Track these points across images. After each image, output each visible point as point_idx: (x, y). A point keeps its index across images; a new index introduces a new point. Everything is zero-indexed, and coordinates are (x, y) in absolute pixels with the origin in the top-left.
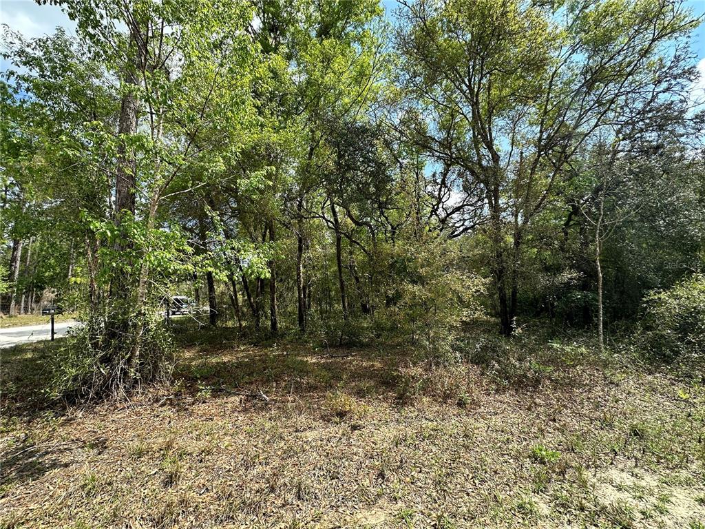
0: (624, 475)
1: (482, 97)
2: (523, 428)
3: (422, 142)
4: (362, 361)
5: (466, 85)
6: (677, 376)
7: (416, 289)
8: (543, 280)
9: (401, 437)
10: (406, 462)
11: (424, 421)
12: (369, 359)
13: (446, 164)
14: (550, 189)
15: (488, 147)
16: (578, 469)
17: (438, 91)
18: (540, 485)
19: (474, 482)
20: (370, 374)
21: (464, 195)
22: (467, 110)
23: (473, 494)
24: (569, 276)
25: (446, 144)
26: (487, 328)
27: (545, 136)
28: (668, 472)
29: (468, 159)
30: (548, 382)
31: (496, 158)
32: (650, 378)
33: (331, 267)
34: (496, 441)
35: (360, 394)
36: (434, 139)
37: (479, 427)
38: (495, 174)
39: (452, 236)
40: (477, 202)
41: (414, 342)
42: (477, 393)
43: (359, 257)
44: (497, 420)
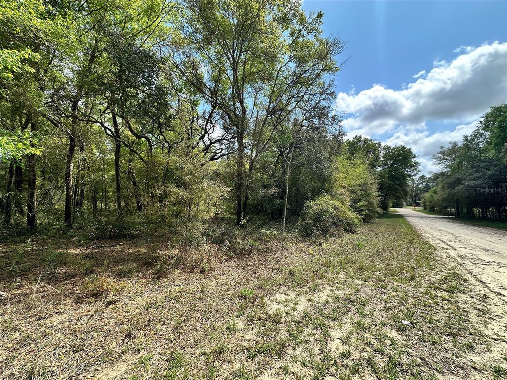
0: (282, 295)
1: (240, 68)
2: (238, 280)
3: (197, 85)
4: (128, 249)
5: (231, 54)
6: (311, 243)
7: (180, 192)
8: (262, 192)
9: (152, 302)
10: (153, 320)
11: (173, 287)
12: (136, 247)
13: (212, 106)
14: (270, 139)
15: (240, 102)
16: (262, 298)
17: (212, 51)
18: (241, 311)
19: (202, 321)
20: (135, 258)
21: (224, 132)
22: (230, 72)
23: (200, 329)
24: (274, 191)
25: (214, 92)
26: (229, 222)
27: (272, 106)
28: (300, 289)
29: (228, 107)
30: (256, 252)
31: (244, 111)
32: (301, 245)
33: (109, 171)
34: (221, 291)
35: (120, 275)
36: (206, 85)
37: (211, 284)
38: (242, 121)
39: (212, 159)
40: (231, 138)
41: (176, 232)
42: (214, 262)
43: (138, 164)
44: (224, 279)
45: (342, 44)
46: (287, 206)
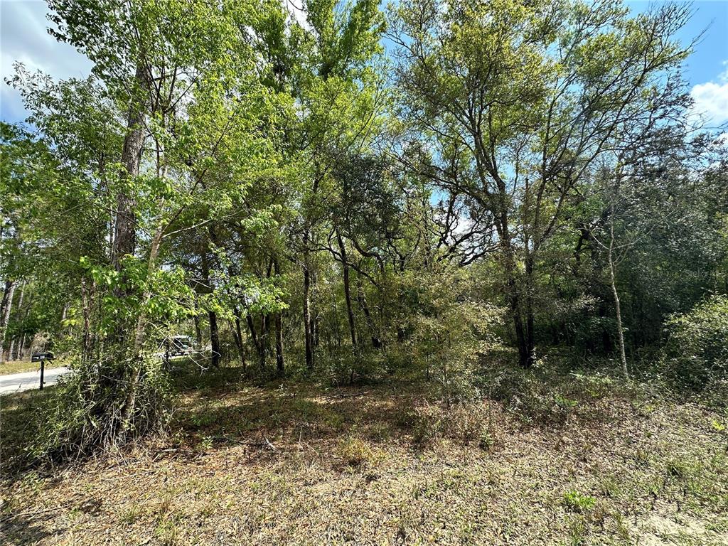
0: (667, 522)
1: (484, 127)
2: (552, 470)
3: (427, 172)
4: (375, 401)
5: (467, 116)
6: (709, 405)
7: (429, 322)
8: (559, 307)
9: (421, 487)
10: (428, 516)
11: (445, 467)
12: (383, 398)
13: (452, 192)
14: (558, 214)
15: (493, 175)
16: (617, 517)
17: (440, 123)
18: (578, 538)
19: (504, 537)
20: (384, 415)
22: (470, 139)
24: (586, 302)
25: (451, 173)
26: (505, 360)
27: (548, 162)
28: (714, 516)
29: (474, 187)
30: (574, 417)
31: (501, 185)
32: (681, 408)
33: (339, 299)
34: (524, 487)
35: (374, 438)
36: (439, 168)
37: (505, 472)
38: (502, 201)
39: (461, 265)
40: (485, 229)
41: (429, 378)
42: (500, 433)
43: (368, 288)
44: (523, 463)
45: (684, 9)
46: (622, 330)
